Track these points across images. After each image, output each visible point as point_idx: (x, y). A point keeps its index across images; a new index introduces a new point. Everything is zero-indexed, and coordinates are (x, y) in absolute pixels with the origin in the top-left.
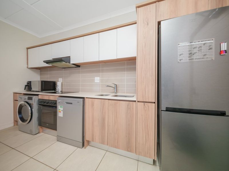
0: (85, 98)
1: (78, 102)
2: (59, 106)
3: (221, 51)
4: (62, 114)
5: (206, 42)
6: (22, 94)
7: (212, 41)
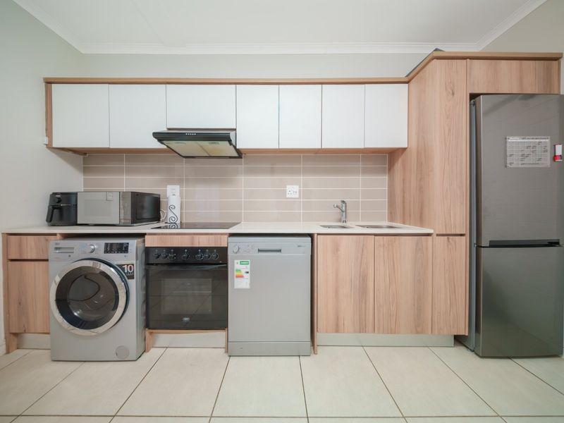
0: (316, 236)
1: (299, 246)
2: (236, 261)
3: (555, 156)
4: (248, 281)
5: (541, 140)
6: (58, 236)
7: (547, 140)
